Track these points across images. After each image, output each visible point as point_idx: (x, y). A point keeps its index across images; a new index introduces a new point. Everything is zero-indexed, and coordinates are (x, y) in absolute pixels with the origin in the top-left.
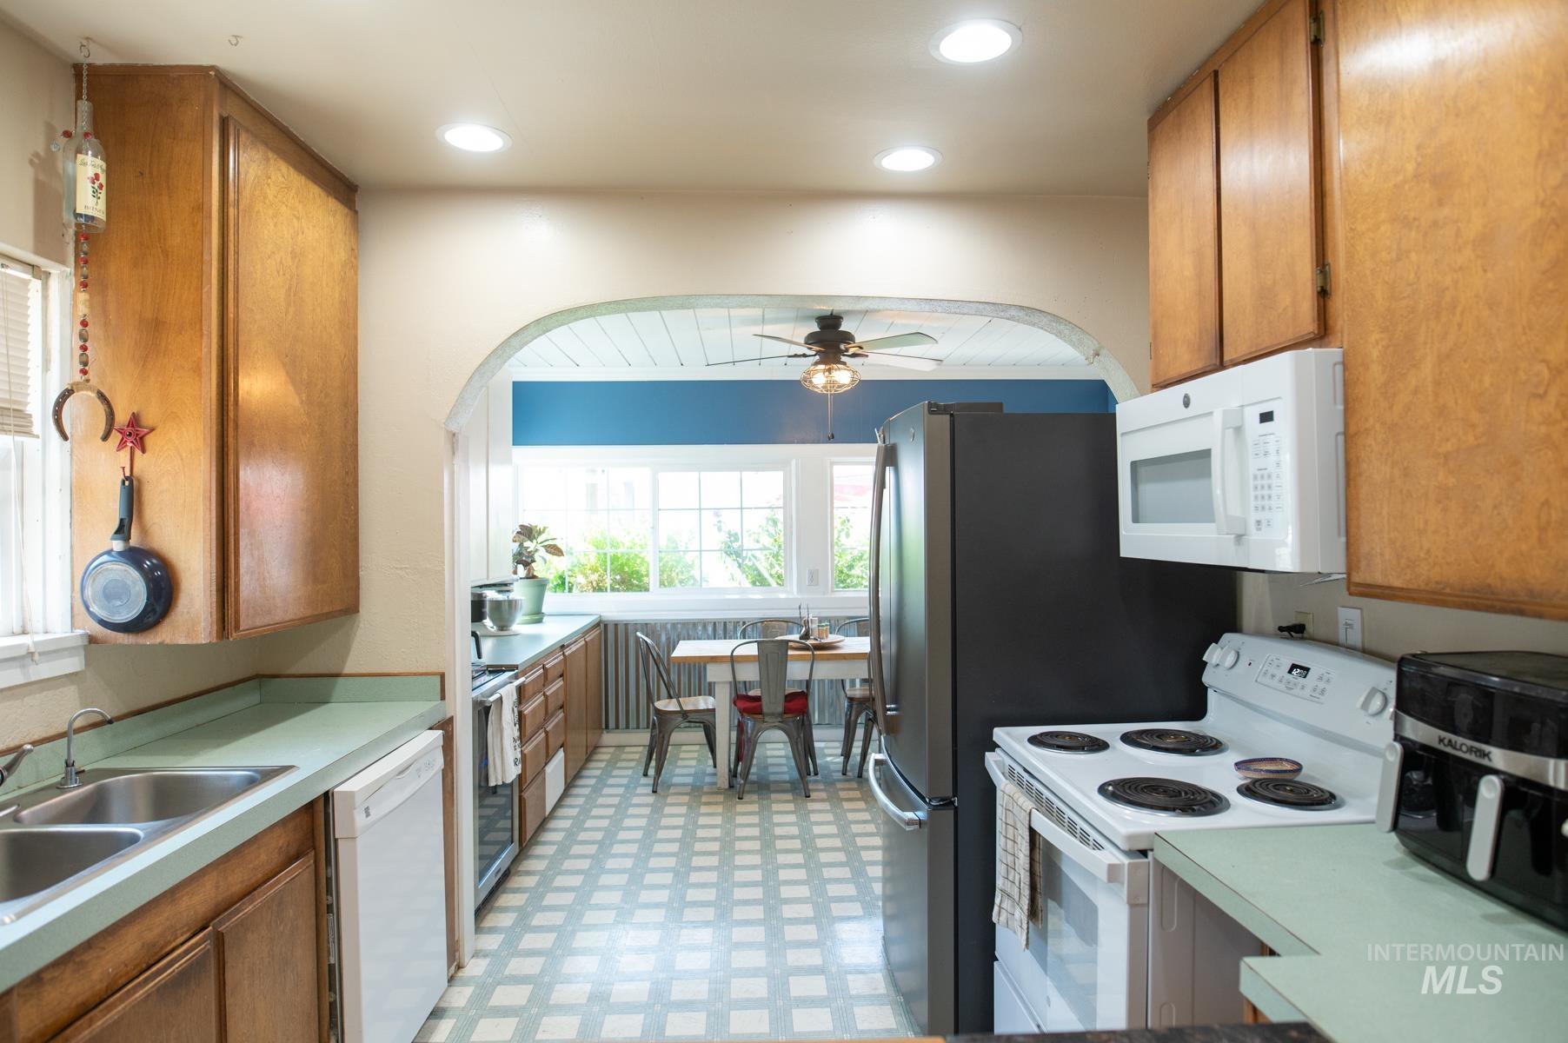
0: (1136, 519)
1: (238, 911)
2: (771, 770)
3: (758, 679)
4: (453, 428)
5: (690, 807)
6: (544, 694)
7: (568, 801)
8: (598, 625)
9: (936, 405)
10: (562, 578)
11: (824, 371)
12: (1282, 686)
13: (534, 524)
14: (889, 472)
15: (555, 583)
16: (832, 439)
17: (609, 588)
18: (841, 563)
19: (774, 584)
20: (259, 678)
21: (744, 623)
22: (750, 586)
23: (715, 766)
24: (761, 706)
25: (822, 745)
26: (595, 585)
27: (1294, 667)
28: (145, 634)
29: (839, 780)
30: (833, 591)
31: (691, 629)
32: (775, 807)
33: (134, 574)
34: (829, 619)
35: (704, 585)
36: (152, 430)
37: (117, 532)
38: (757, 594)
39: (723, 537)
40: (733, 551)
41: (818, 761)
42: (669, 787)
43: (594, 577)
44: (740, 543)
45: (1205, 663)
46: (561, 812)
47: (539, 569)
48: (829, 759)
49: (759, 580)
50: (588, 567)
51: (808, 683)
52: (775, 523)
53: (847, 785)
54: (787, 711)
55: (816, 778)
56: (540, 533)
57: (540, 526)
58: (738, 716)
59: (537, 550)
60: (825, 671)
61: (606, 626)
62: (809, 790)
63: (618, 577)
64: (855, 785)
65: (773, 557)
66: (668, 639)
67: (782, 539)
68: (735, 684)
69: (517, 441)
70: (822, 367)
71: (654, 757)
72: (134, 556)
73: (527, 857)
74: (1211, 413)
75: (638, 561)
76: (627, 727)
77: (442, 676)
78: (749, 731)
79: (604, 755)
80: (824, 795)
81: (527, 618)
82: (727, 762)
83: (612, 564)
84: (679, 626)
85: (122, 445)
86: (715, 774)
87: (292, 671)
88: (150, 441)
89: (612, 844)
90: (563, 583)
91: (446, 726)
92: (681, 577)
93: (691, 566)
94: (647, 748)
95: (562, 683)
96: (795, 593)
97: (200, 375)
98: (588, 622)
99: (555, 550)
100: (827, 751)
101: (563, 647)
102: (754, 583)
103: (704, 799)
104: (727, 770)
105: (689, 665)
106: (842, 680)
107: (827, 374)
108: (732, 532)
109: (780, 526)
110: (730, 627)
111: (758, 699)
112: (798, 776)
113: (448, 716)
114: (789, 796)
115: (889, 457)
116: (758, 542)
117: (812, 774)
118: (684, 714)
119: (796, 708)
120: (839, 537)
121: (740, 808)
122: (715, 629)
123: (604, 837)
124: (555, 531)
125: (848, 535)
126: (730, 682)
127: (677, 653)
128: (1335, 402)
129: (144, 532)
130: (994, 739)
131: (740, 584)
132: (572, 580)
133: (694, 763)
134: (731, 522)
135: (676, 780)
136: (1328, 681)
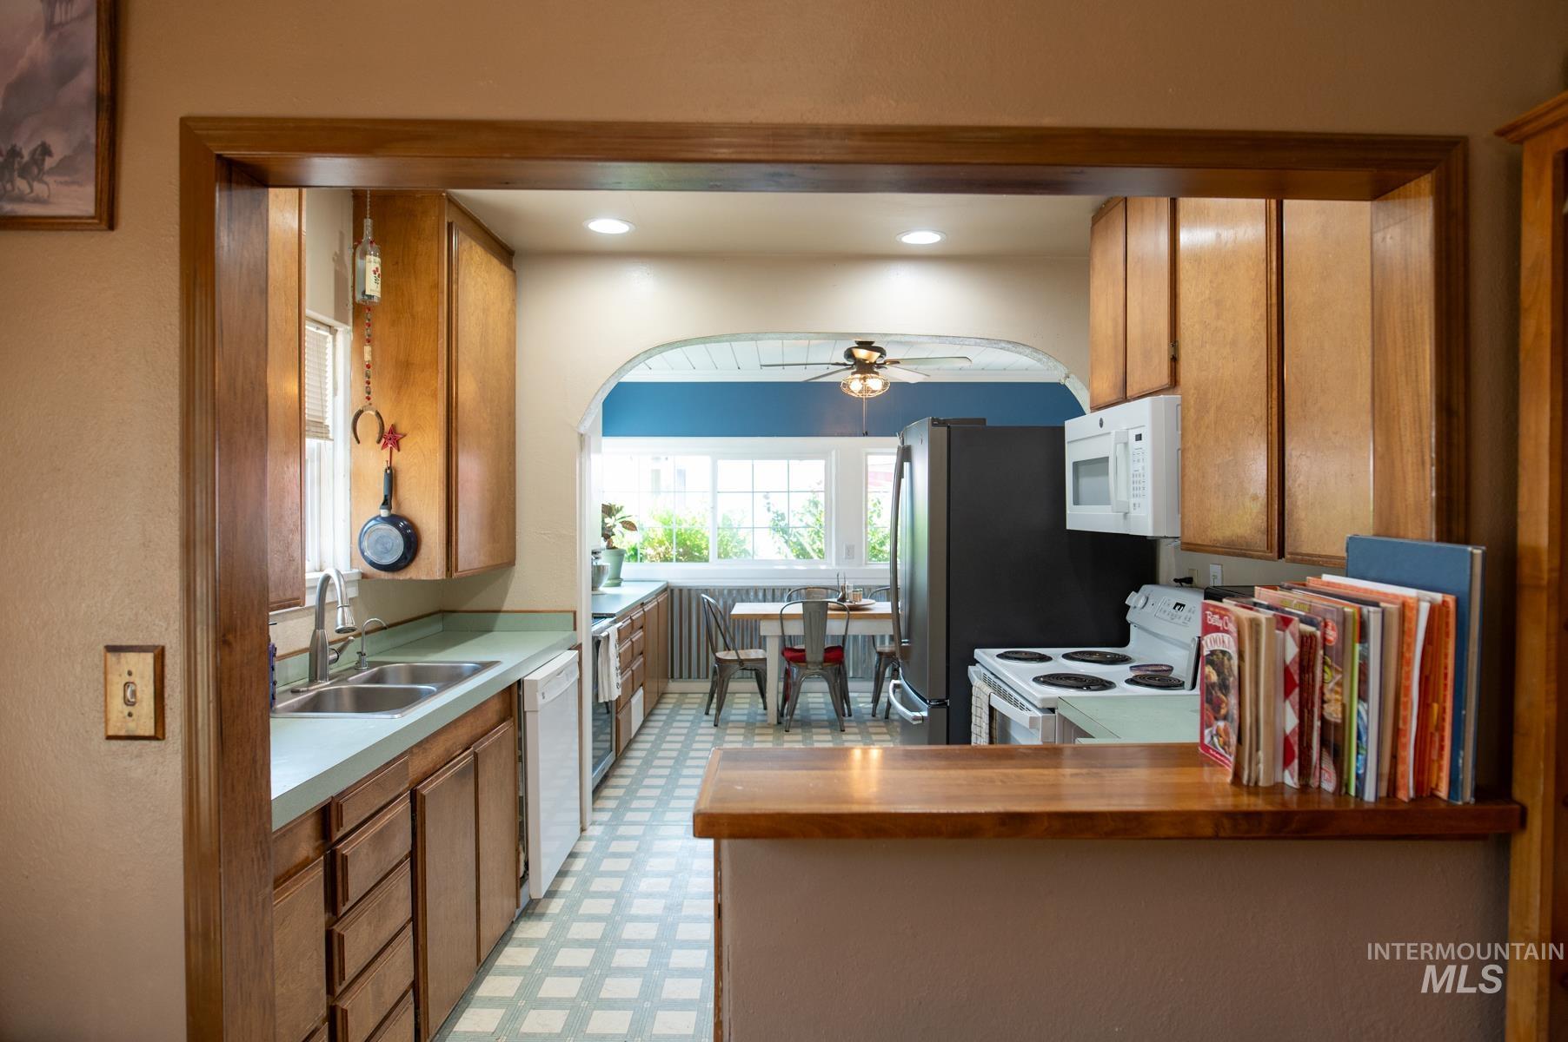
0: (1076, 502)
1: (482, 743)
2: (812, 712)
3: (802, 633)
4: (582, 430)
5: (745, 736)
6: (631, 640)
7: (646, 731)
8: (665, 590)
9: (938, 420)
10: (635, 550)
11: (860, 379)
12: (1168, 618)
13: (613, 504)
14: (906, 465)
15: (629, 554)
16: (866, 434)
17: (674, 560)
18: (874, 541)
19: (816, 557)
20: (443, 613)
21: (790, 590)
22: (794, 558)
23: (765, 708)
24: (804, 656)
25: (856, 695)
26: (662, 556)
27: (1177, 604)
28: (399, 572)
29: (868, 720)
30: (866, 564)
31: (745, 594)
32: (815, 738)
33: (396, 532)
34: (863, 587)
35: (755, 558)
36: (405, 436)
37: (383, 504)
38: (801, 566)
39: (772, 515)
40: (781, 529)
41: (852, 707)
42: (727, 722)
43: (662, 549)
44: (786, 521)
45: (1128, 607)
46: (641, 738)
47: (616, 541)
48: (861, 705)
49: (803, 554)
50: (656, 541)
51: (844, 637)
52: (816, 504)
53: (876, 724)
54: (826, 660)
55: (849, 718)
56: (618, 511)
57: (618, 506)
58: (786, 665)
59: (614, 526)
60: (858, 628)
61: (672, 591)
62: (844, 727)
63: (681, 550)
64: (882, 724)
65: (815, 534)
66: (725, 603)
67: (823, 519)
68: (783, 638)
69: (604, 434)
70: (858, 376)
71: (716, 696)
72: (393, 520)
73: (620, 767)
74: (1109, 433)
75: (699, 536)
76: (690, 677)
77: (575, 613)
78: (795, 676)
79: (670, 700)
80: (856, 730)
81: (609, 582)
82: (775, 702)
83: (677, 538)
84: (734, 592)
85: (385, 445)
86: (765, 715)
87: (465, 608)
88: (403, 442)
89: (685, 760)
90: (636, 554)
91: (579, 647)
92: (734, 550)
93: (744, 541)
94: (708, 695)
95: (642, 633)
96: (834, 562)
97: (436, 399)
98: (657, 587)
99: (630, 526)
100: (859, 700)
101: (642, 604)
102: (798, 556)
103: (757, 731)
104: (776, 709)
105: (743, 621)
106: (873, 636)
107: (862, 381)
108: (779, 513)
109: (822, 508)
110: (778, 593)
111: (803, 650)
112: (836, 716)
113: (579, 642)
114: (828, 731)
115: (905, 454)
116: (801, 520)
117: (847, 715)
118: (741, 662)
119: (835, 656)
120: (871, 517)
121: (787, 737)
122: (764, 595)
123: (679, 755)
124: (629, 511)
125: (879, 516)
126: (779, 636)
127: (734, 612)
128: (1177, 430)
129: (399, 505)
130: (975, 657)
131: (786, 556)
132: (644, 552)
133: (747, 706)
134: (780, 503)
135: (732, 718)
136: (1193, 613)
